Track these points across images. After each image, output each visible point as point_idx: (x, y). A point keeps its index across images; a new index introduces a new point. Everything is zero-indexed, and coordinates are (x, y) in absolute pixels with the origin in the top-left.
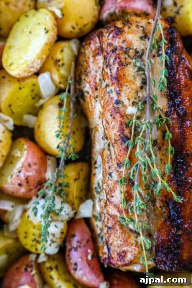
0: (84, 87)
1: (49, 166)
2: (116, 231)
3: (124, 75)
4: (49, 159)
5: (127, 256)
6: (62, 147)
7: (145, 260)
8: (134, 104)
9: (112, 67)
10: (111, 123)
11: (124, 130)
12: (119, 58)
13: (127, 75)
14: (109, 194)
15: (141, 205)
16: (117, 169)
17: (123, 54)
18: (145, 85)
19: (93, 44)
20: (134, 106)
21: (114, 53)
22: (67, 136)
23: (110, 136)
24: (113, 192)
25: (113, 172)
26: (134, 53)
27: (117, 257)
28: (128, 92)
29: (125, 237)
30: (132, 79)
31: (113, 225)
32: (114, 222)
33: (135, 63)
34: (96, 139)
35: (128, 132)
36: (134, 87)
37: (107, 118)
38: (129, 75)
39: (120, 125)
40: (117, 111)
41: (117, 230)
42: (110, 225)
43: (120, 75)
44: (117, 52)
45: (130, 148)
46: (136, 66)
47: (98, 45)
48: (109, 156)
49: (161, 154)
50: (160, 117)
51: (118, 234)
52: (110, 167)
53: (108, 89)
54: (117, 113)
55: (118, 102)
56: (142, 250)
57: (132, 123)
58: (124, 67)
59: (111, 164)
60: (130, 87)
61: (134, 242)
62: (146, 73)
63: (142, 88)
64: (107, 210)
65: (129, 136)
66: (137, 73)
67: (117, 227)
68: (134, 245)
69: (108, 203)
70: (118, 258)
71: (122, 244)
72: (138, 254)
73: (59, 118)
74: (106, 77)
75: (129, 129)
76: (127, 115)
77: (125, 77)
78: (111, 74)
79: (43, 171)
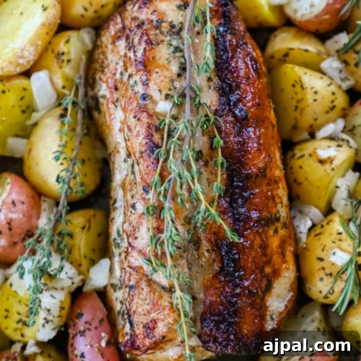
0: (99, 90)
1: (45, 210)
2: (141, 290)
3: (153, 58)
4: (44, 201)
5: (158, 327)
6: (63, 178)
7: (183, 330)
8: (167, 97)
9: (137, 49)
10: (135, 128)
11: (152, 136)
12: (147, 35)
13: (158, 57)
14: (131, 236)
15: (174, 236)
16: (144, 196)
17: (152, 29)
18: (184, 71)
19: (113, 26)
20: (168, 100)
21: (140, 29)
22: (71, 160)
23: (133, 149)
24: (137, 230)
25: (137, 202)
26: (169, 28)
27: (143, 332)
28: (160, 81)
29: (154, 298)
30: (166, 63)
31: (137, 282)
32: (138, 277)
33: (171, 41)
34: (116, 166)
35: (159, 138)
36: (168, 74)
37: (129, 124)
38: (160, 57)
39: (148, 129)
40: (143, 109)
41: (143, 289)
42: (132, 283)
43: (149, 57)
44: (145, 27)
45: (161, 160)
46: (171, 45)
47: (120, 26)
48: (133, 181)
49: (208, 172)
50: (207, 116)
51: (144, 294)
52: (133, 197)
53: (132, 82)
54: (144, 111)
55: (145, 97)
56: (179, 315)
57: (165, 124)
58: (153, 47)
59: (136, 190)
60: (163, 74)
61: (167, 304)
62: (186, 55)
63: (179, 75)
64: (129, 262)
65: (160, 144)
66: (172, 55)
67: (143, 285)
68: (168, 308)
69: (130, 250)
70: (145, 332)
71: (149, 310)
72: (174, 323)
73: (60, 132)
74: (128, 64)
75: (160, 134)
76: (157, 115)
77: (156, 61)
78: (135, 58)
79: (34, 216)
